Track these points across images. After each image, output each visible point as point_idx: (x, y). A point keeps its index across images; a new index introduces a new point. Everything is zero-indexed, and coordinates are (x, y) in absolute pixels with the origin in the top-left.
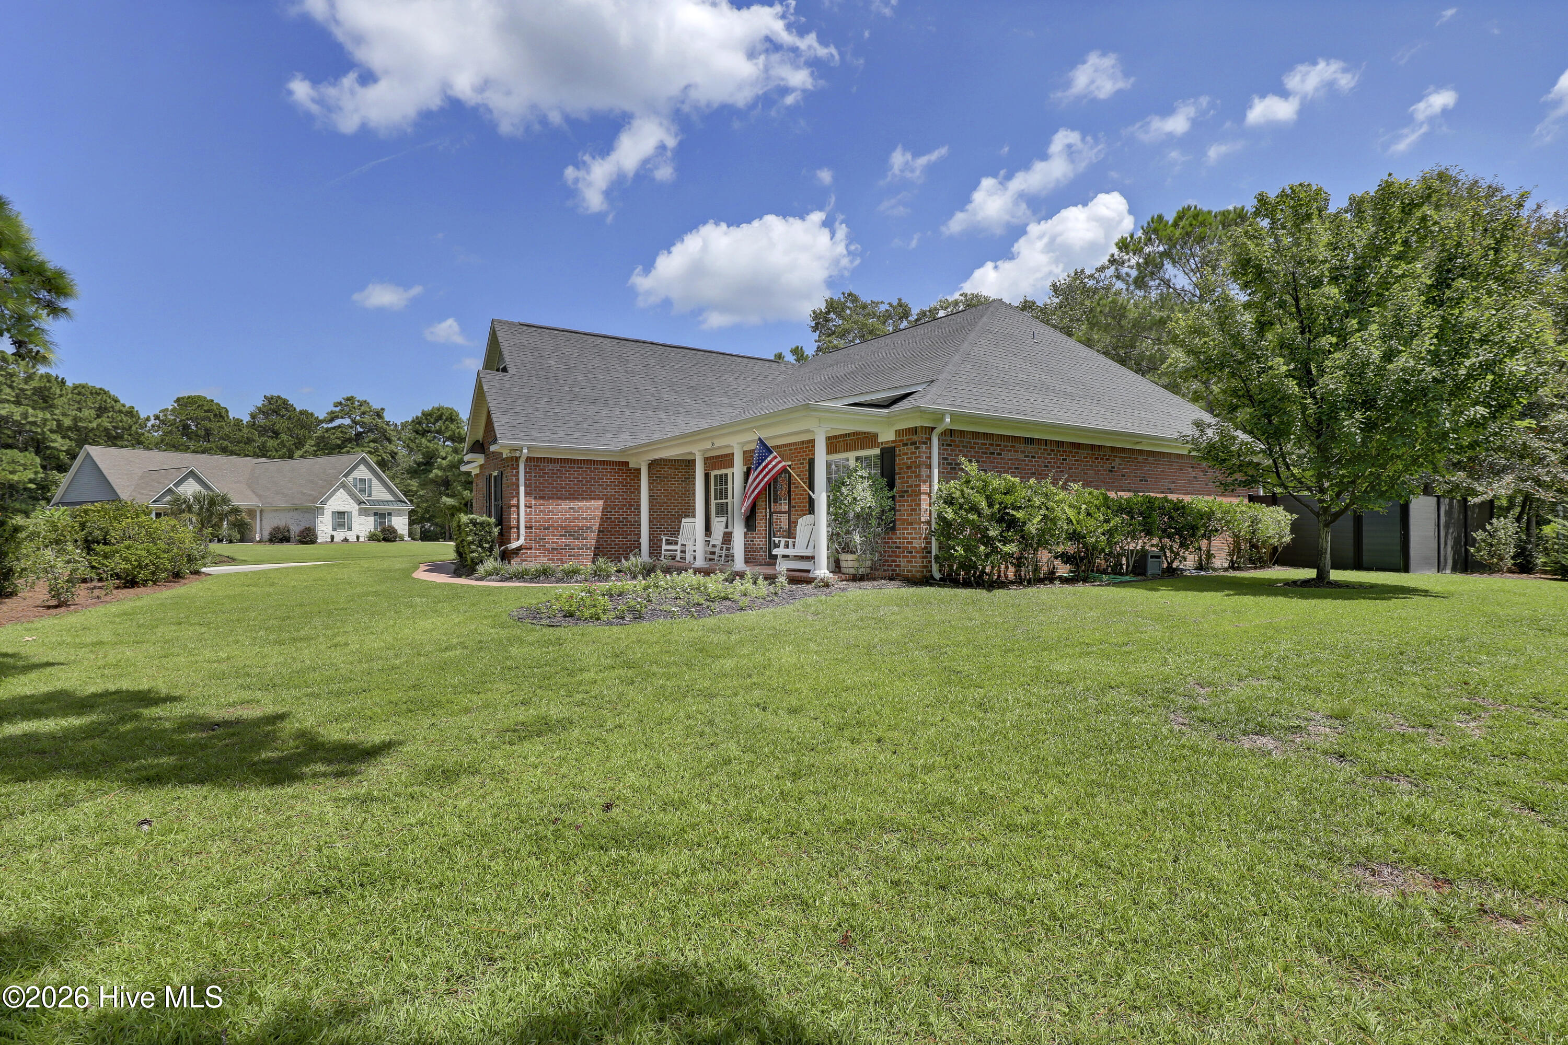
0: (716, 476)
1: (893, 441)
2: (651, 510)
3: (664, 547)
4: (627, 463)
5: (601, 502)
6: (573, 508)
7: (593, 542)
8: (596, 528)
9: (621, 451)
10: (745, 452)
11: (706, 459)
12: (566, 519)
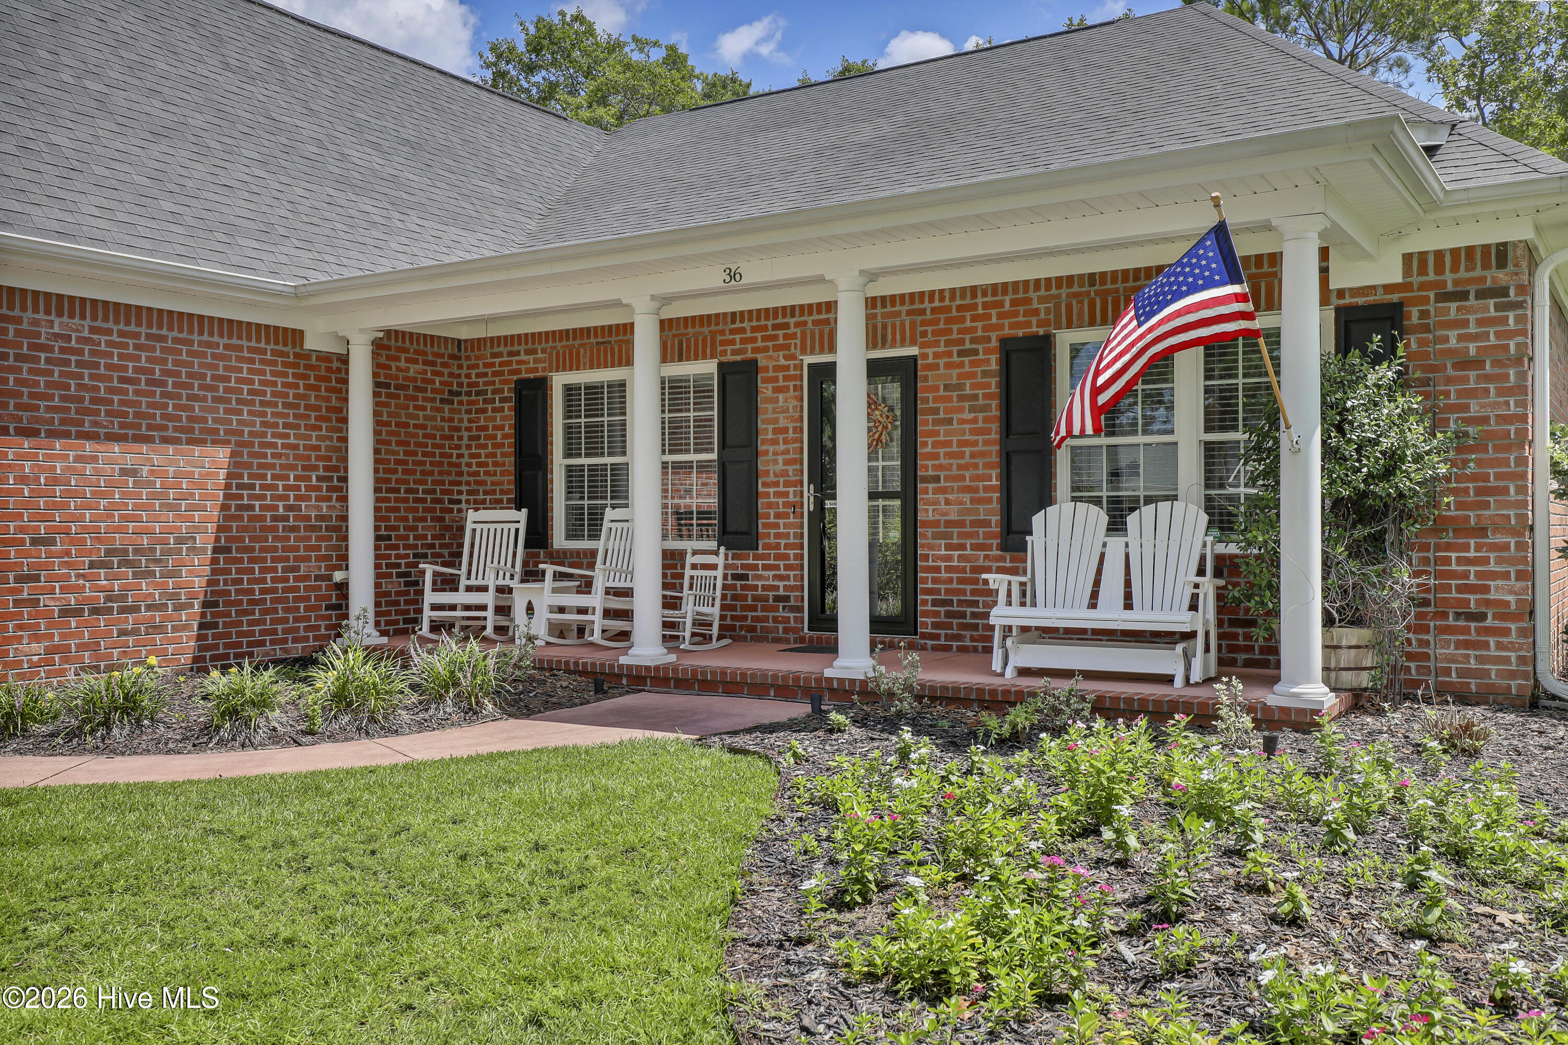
0: (570, 390)
1: (1388, 288)
2: (380, 484)
3: (430, 597)
4: (297, 336)
5: (222, 454)
6: (133, 473)
7: (199, 583)
8: (205, 540)
9: (297, 294)
10: (871, 302)
11: (665, 325)
12: (111, 508)
